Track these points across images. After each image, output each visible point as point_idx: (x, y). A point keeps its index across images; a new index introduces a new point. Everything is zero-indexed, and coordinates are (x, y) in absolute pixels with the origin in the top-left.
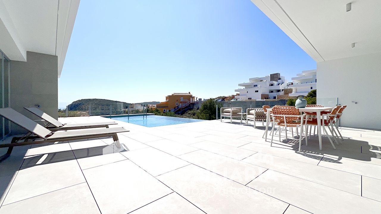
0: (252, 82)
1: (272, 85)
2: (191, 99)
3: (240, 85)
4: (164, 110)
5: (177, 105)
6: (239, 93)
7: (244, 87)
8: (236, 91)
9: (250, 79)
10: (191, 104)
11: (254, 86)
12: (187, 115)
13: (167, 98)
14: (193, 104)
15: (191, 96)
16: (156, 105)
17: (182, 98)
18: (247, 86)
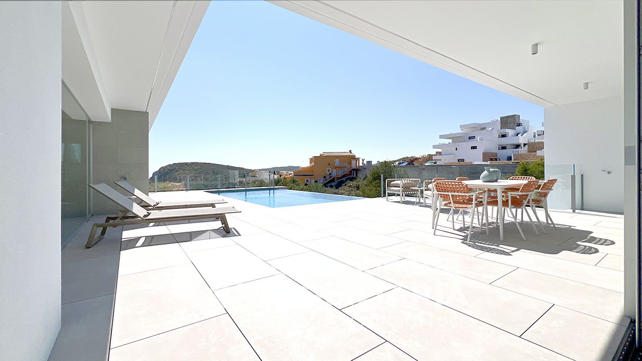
0: (466, 131)
1: (503, 136)
2: (354, 162)
3: (441, 137)
4: (307, 181)
5: (329, 173)
6: (440, 150)
7: (450, 141)
8: (434, 147)
9: (462, 126)
10: (354, 170)
11: (470, 138)
12: (346, 188)
13: (311, 160)
14: (357, 170)
15: (353, 157)
16: (292, 172)
17: (337, 161)
18: (456, 138)
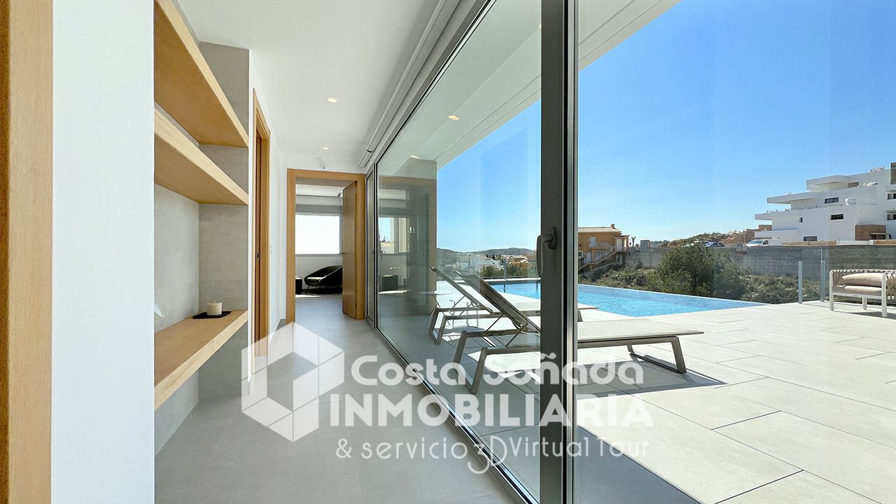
0: (817, 189)
2: (619, 242)
3: (771, 200)
5: (580, 257)
6: (769, 223)
7: (789, 207)
8: (758, 217)
9: (808, 182)
10: (619, 253)
11: (826, 201)
12: (609, 281)
14: (624, 254)
15: (618, 235)
17: (593, 240)
18: (799, 203)
